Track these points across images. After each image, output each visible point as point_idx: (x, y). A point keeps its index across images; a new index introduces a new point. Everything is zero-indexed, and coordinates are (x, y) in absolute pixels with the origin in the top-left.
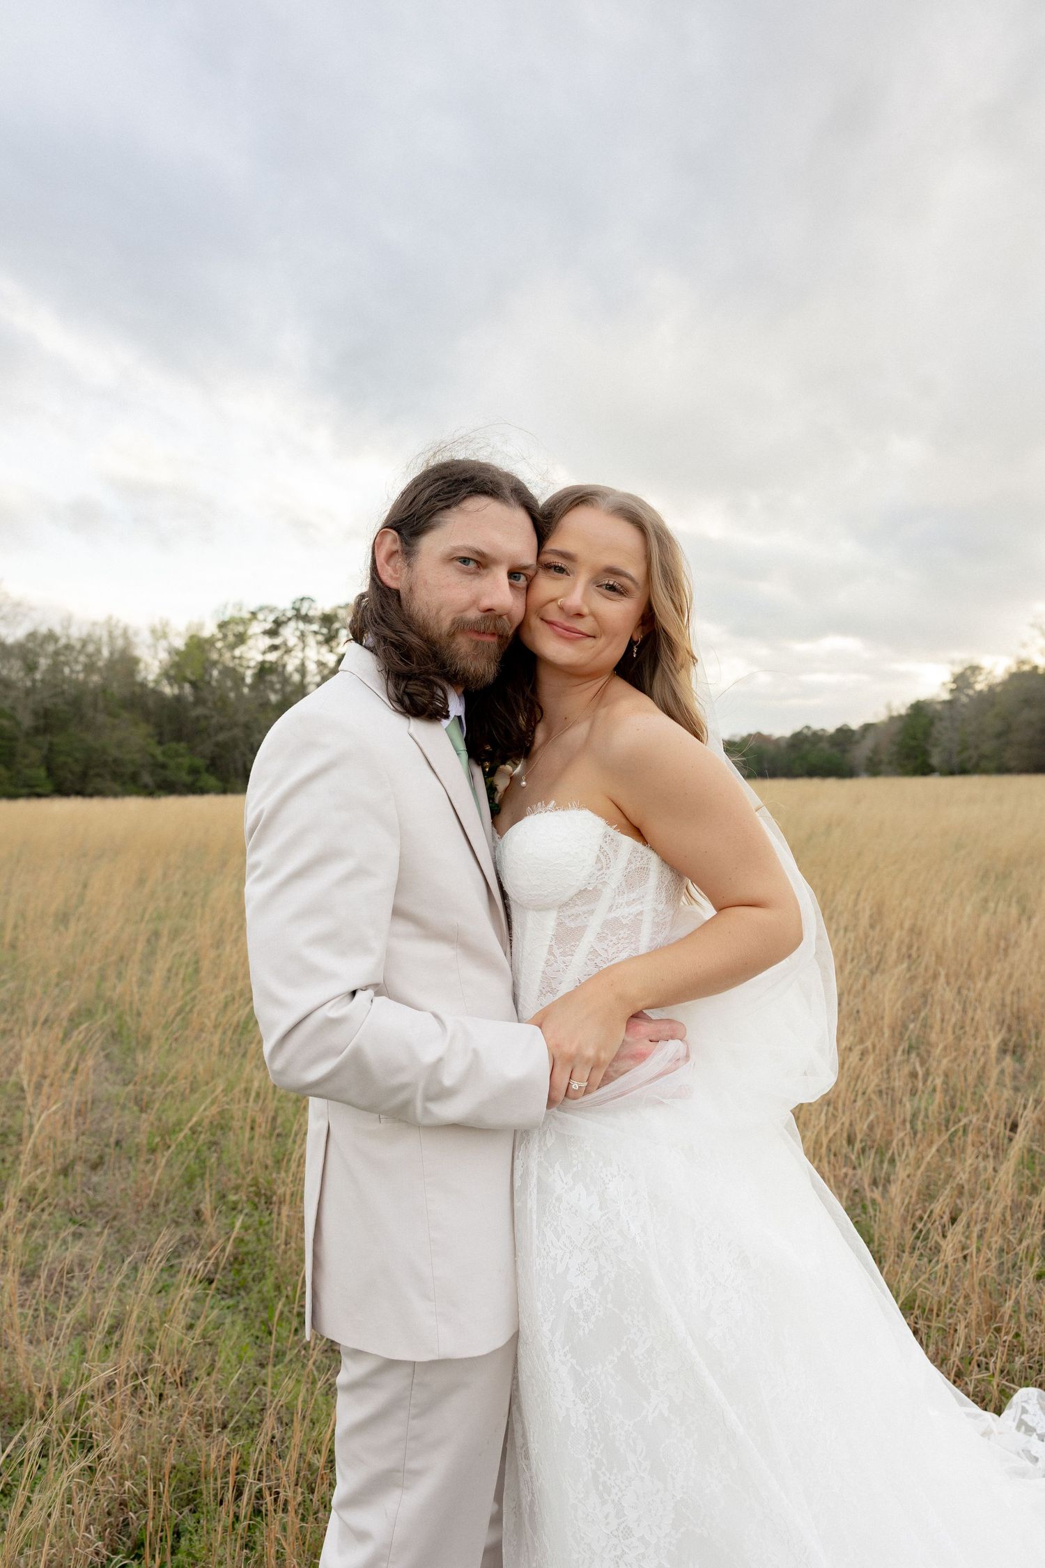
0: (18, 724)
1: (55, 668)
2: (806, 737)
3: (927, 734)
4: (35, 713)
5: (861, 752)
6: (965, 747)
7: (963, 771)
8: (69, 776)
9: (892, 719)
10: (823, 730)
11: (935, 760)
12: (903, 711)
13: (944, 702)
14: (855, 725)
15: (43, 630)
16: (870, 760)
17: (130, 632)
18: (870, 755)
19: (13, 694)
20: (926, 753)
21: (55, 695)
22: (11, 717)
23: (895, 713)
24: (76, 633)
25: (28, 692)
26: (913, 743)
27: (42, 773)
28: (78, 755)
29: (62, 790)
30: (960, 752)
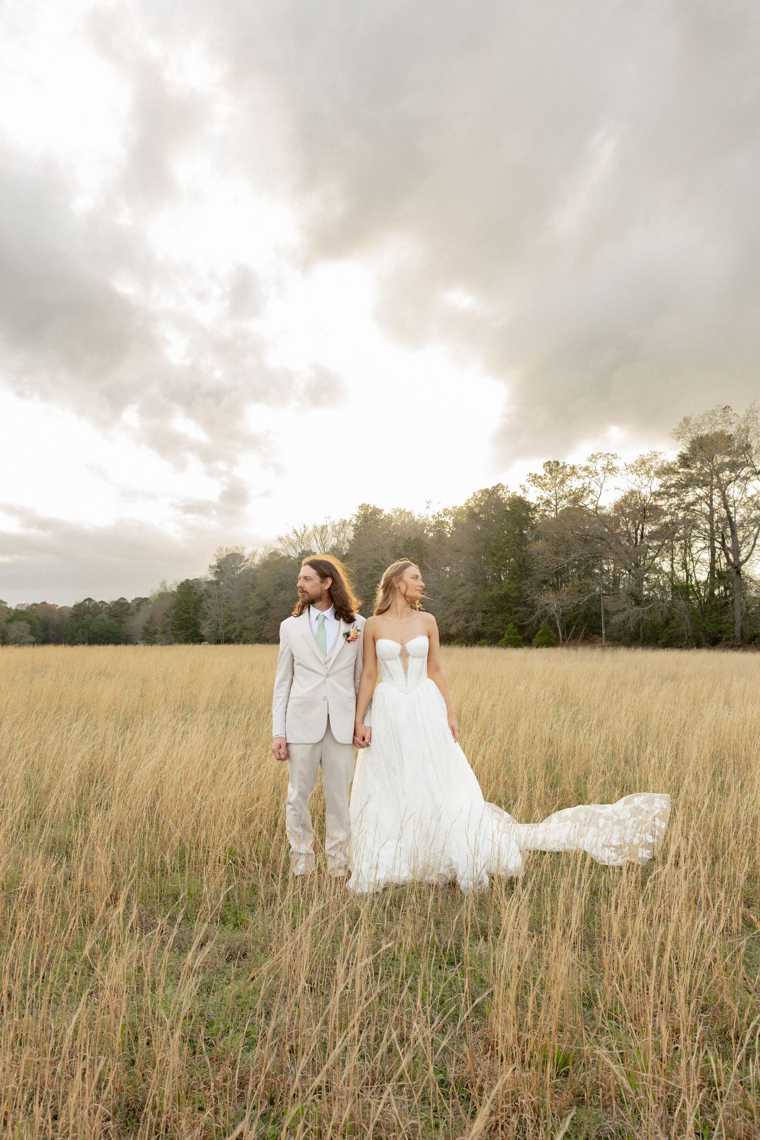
2: (87, 610)
3: (197, 610)
5: (138, 622)
6: (230, 620)
7: (228, 641)
9: (164, 595)
10: (103, 602)
11: (205, 631)
12: (175, 589)
13: (211, 583)
14: (130, 598)
16: (146, 629)
18: (146, 625)
20: (196, 625)
23: (169, 590)
26: (186, 616)
30: (227, 625)
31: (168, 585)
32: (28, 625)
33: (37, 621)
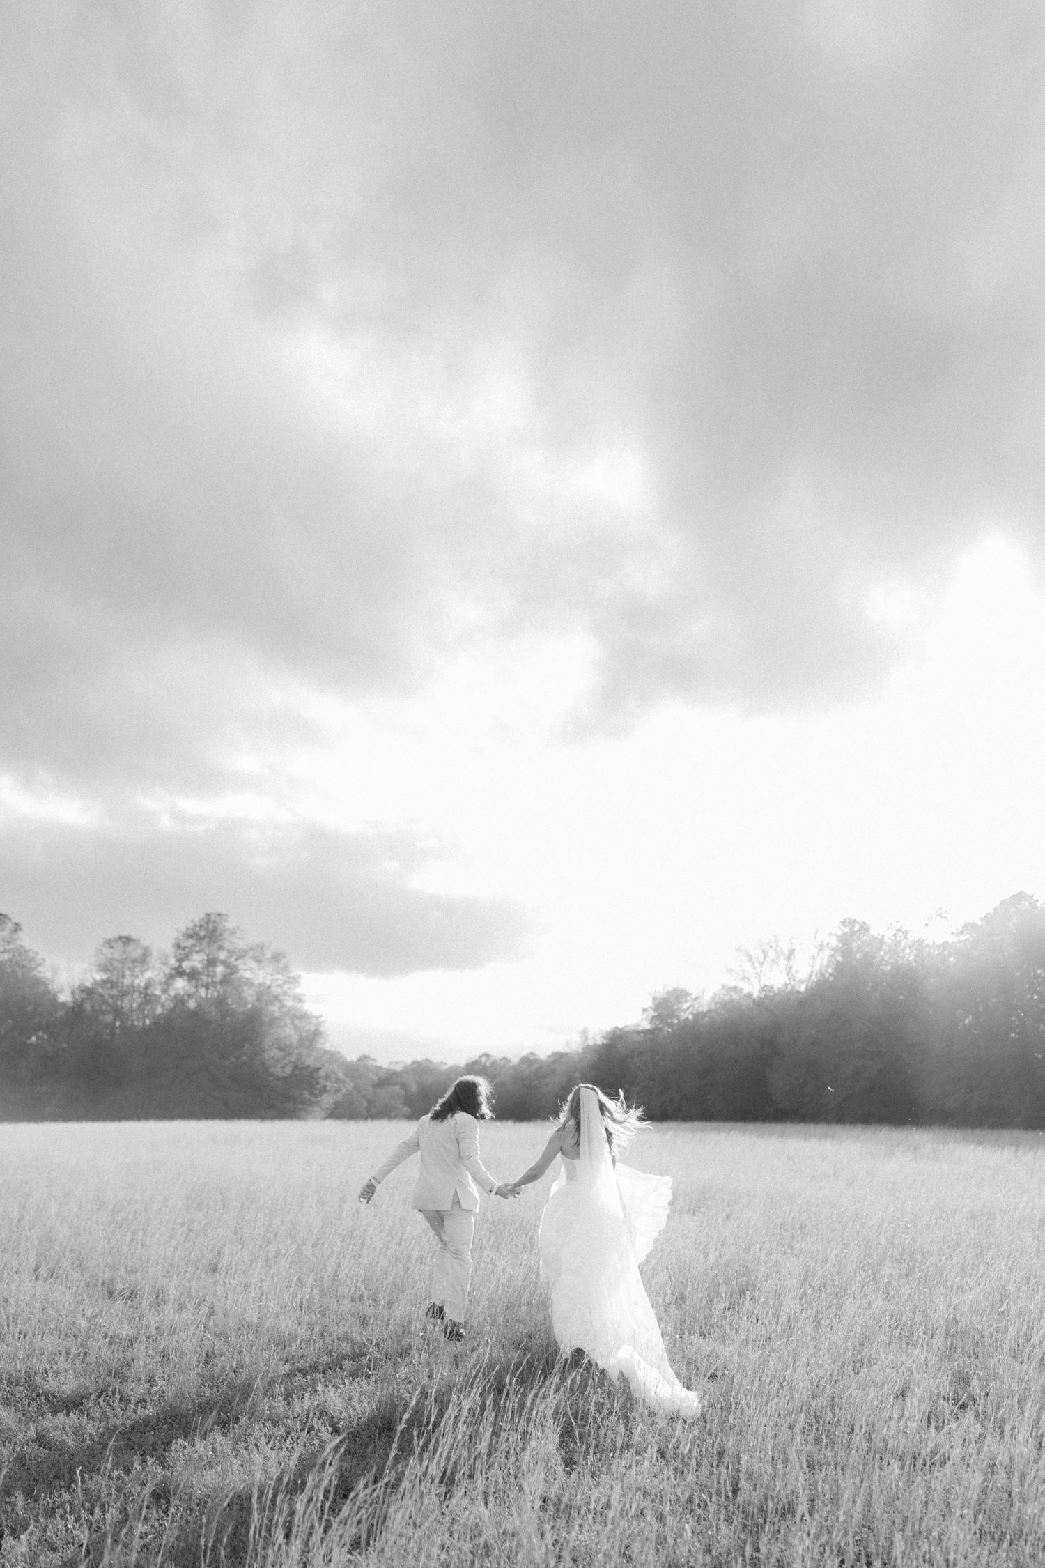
9: (587, 1048)
10: (505, 1059)
12: (599, 1041)
13: (645, 1032)
14: (543, 1054)
23: (591, 1042)
31: (591, 1034)
32: (402, 1092)
33: (414, 1088)
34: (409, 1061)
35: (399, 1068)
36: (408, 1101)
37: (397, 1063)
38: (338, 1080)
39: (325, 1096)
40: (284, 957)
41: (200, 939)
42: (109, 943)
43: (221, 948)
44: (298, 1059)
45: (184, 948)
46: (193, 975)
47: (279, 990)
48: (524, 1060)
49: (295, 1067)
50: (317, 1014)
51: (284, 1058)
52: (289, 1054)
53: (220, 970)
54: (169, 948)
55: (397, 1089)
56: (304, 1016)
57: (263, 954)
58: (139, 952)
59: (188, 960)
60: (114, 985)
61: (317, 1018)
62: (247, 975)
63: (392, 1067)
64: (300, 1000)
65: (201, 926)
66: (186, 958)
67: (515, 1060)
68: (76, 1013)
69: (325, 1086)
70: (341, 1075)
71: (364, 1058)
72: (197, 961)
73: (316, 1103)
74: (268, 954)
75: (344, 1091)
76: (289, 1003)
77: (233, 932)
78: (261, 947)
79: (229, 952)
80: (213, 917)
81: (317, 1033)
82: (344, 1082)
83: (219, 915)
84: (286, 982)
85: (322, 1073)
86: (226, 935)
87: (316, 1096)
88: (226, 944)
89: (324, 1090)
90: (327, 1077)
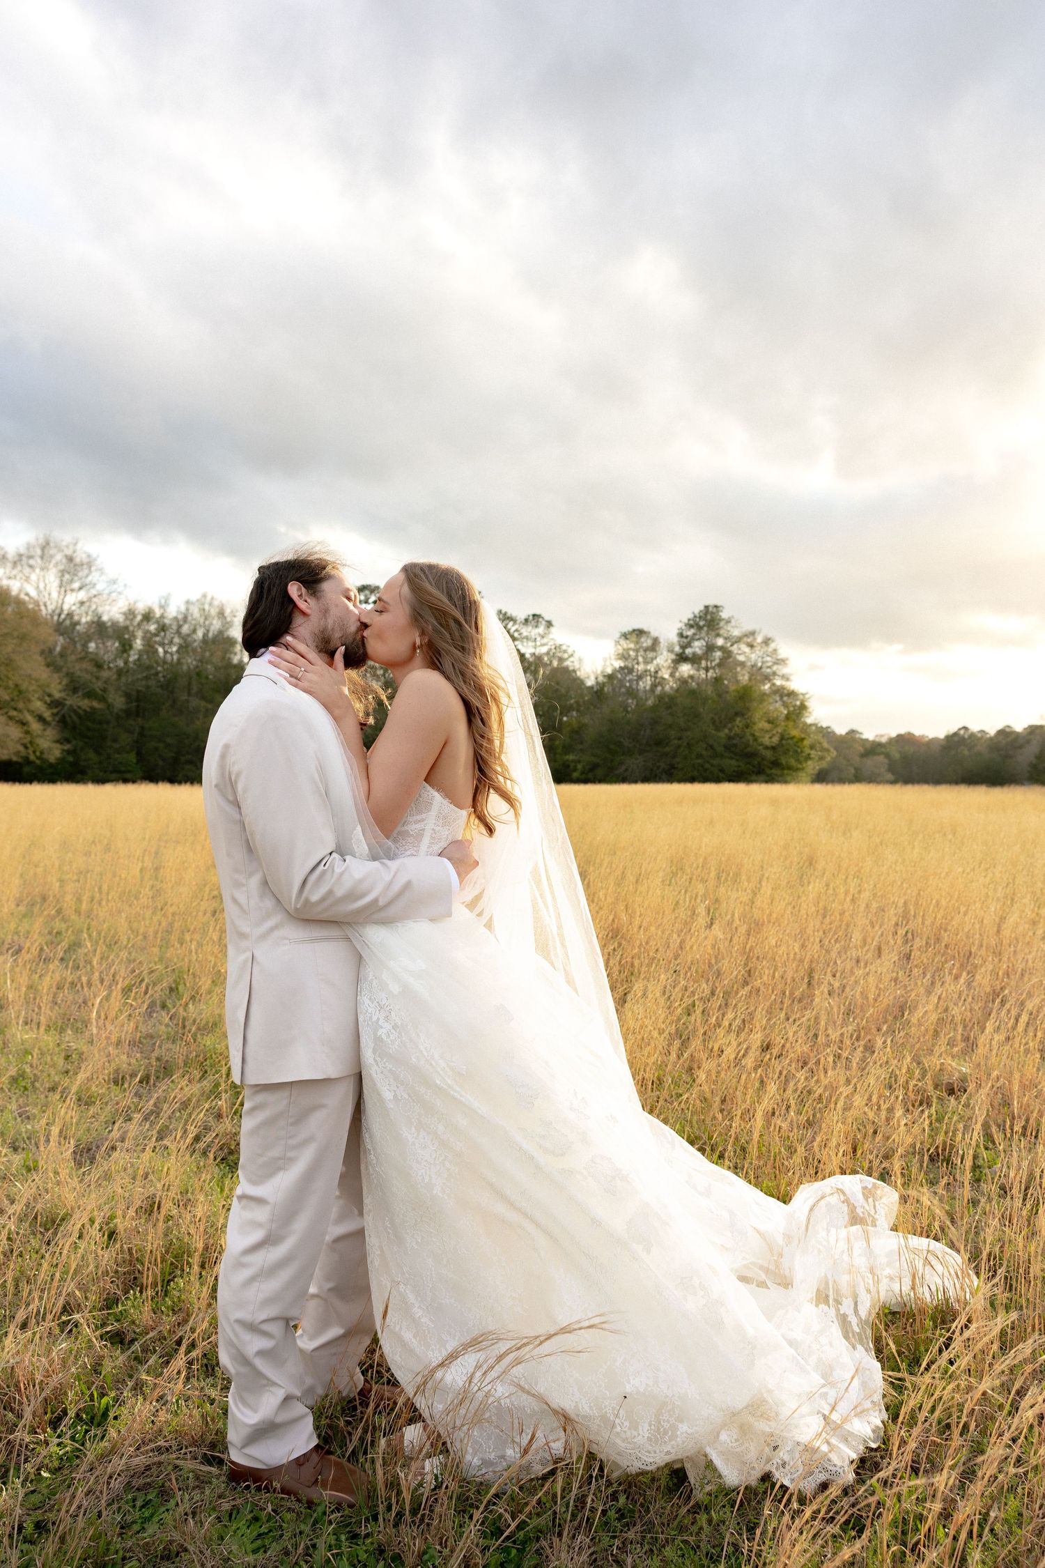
0: (109, 706)
1: (150, 647)
2: (962, 741)
4: (127, 695)
8: (161, 763)
10: (982, 731)
14: (1019, 727)
15: (141, 607)
16: (1034, 767)
17: (228, 612)
19: (105, 674)
21: (147, 678)
22: (103, 699)
24: (173, 611)
25: (120, 672)
27: (132, 758)
28: (169, 740)
29: (152, 776)
32: (886, 761)
33: (897, 756)
34: (894, 735)
35: (884, 740)
36: (892, 768)
37: (882, 736)
38: (823, 749)
39: (810, 763)
40: (773, 641)
41: (700, 628)
42: (625, 636)
43: (718, 635)
44: (785, 730)
45: (687, 637)
46: (694, 660)
47: (769, 670)
48: (1001, 732)
49: (782, 738)
50: (804, 692)
51: (771, 730)
52: (777, 726)
53: (718, 654)
54: (674, 638)
55: (881, 759)
56: (792, 694)
57: (755, 639)
58: (649, 642)
59: (691, 647)
60: (631, 671)
61: (803, 695)
62: (741, 658)
63: (877, 740)
64: (788, 679)
65: (700, 617)
66: (689, 645)
67: (992, 732)
68: (598, 694)
69: (809, 754)
70: (825, 745)
71: (852, 732)
72: (698, 647)
73: (803, 769)
74: (759, 639)
75: (829, 759)
76: (778, 682)
77: (728, 622)
78: (753, 633)
79: (726, 639)
80: (710, 609)
81: (803, 707)
82: (828, 750)
83: (716, 607)
84: (775, 663)
85: (806, 743)
86: (722, 624)
87: (800, 763)
88: (722, 632)
89: (808, 757)
90: (812, 747)
